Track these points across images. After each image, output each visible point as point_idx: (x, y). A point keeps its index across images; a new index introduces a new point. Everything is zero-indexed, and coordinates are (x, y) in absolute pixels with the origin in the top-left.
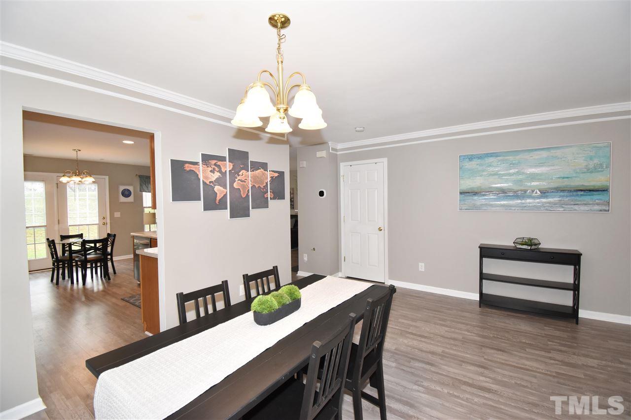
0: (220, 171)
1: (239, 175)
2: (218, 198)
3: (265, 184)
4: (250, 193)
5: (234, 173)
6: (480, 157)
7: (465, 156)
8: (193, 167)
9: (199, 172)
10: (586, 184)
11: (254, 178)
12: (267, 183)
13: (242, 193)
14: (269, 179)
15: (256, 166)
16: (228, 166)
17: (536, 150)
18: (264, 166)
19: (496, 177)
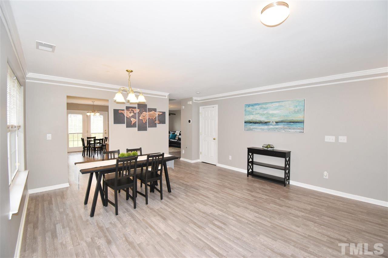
0: (134, 113)
1: (142, 114)
2: (132, 123)
3: (155, 117)
4: (147, 121)
5: (140, 113)
6: (252, 105)
7: (247, 105)
8: (122, 112)
9: (124, 113)
10: (294, 119)
11: (150, 115)
12: (156, 117)
13: (143, 121)
14: (157, 115)
15: (150, 110)
16: (137, 111)
17: (274, 102)
18: (155, 110)
19: (259, 115)
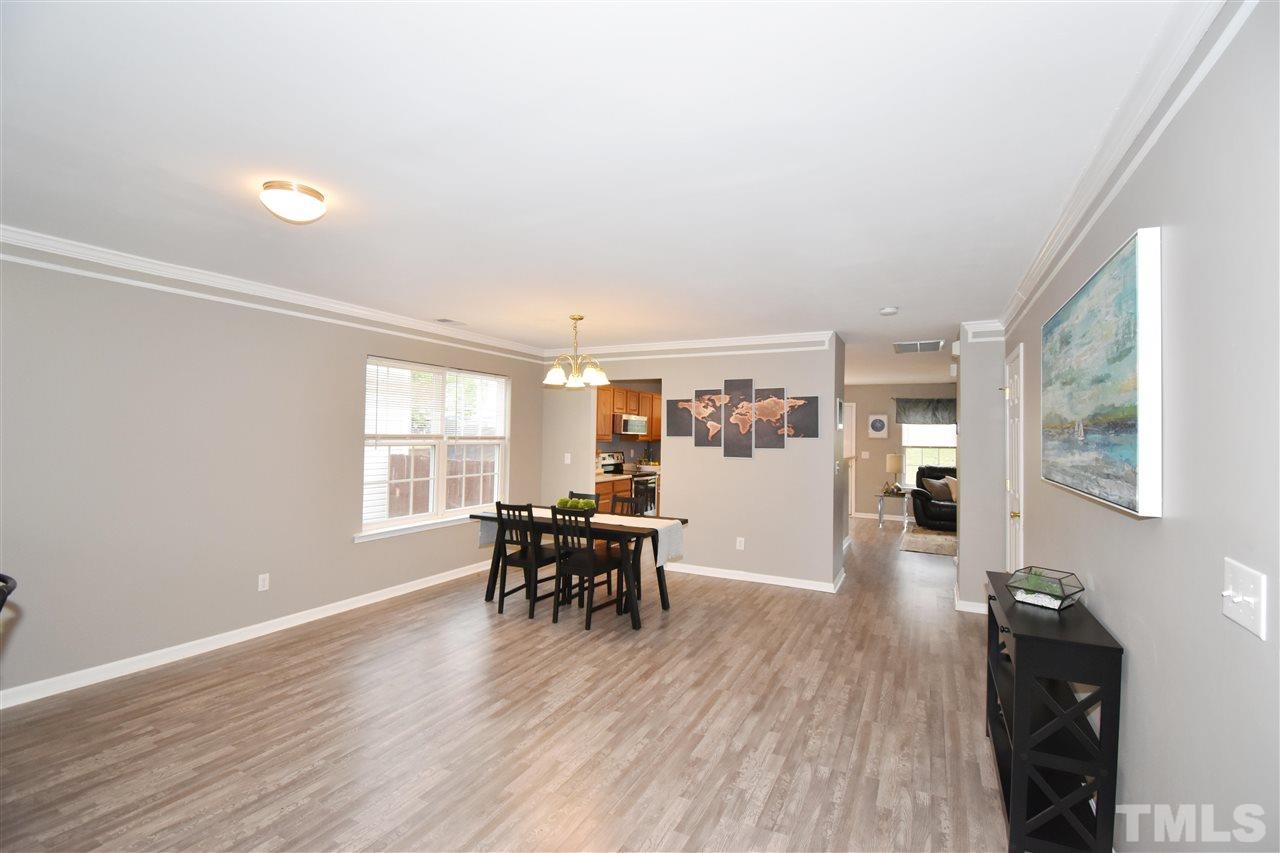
0: (714, 406)
1: (737, 408)
2: (711, 434)
3: (779, 417)
4: (753, 429)
5: (731, 407)
8: (686, 405)
9: (691, 406)
11: (762, 411)
12: (782, 416)
13: (741, 427)
14: (786, 409)
15: (763, 394)
16: (723, 400)
18: (779, 393)
